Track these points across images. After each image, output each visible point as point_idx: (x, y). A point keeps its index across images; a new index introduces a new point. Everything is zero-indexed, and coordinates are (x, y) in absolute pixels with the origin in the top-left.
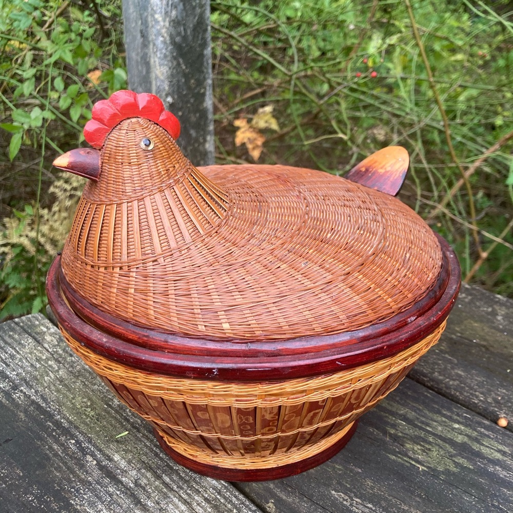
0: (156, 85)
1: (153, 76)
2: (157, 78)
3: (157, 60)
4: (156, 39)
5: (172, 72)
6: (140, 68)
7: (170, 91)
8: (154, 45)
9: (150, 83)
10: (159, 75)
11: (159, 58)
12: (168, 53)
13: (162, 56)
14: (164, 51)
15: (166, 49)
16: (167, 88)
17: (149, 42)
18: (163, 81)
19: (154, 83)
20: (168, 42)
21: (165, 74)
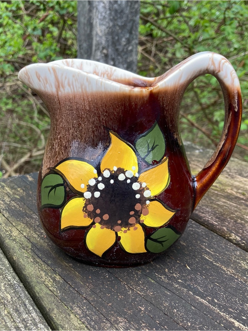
0: (96, 39)
1: (94, 33)
2: (97, 34)
3: (98, 21)
4: (98, 5)
5: (109, 31)
6: (86, 28)
7: (106, 45)
8: (97, 9)
9: (92, 39)
10: (99, 32)
11: (100, 19)
12: (106, 16)
13: (102, 17)
14: (103, 14)
15: (105, 13)
16: (104, 42)
17: (93, 8)
18: (101, 37)
19: (94, 38)
20: (107, 7)
21: (103, 32)
